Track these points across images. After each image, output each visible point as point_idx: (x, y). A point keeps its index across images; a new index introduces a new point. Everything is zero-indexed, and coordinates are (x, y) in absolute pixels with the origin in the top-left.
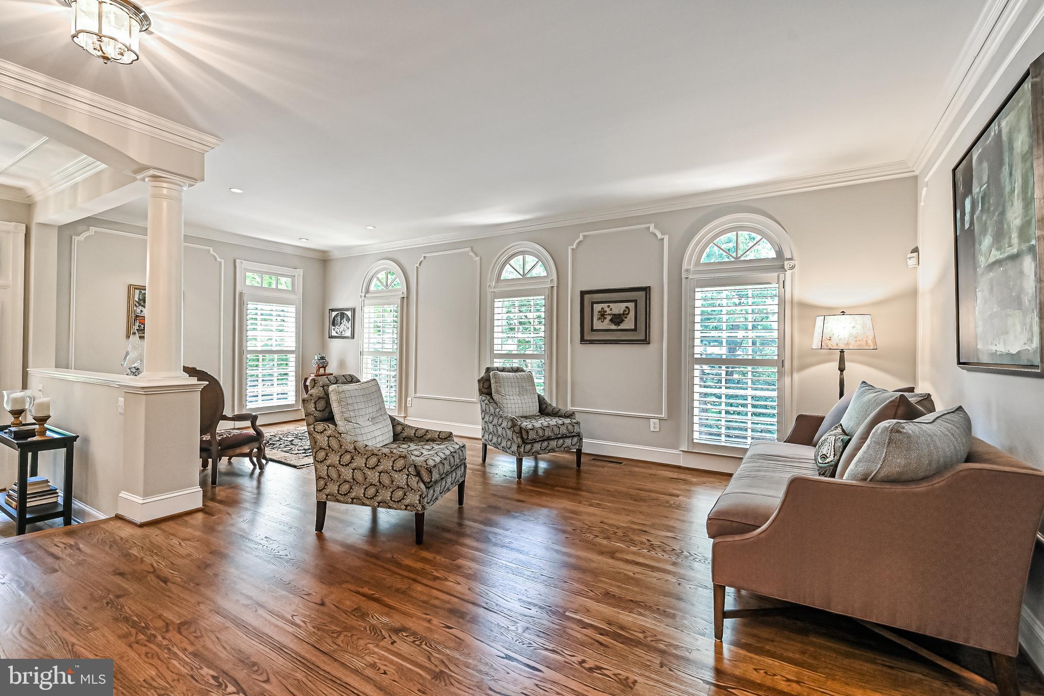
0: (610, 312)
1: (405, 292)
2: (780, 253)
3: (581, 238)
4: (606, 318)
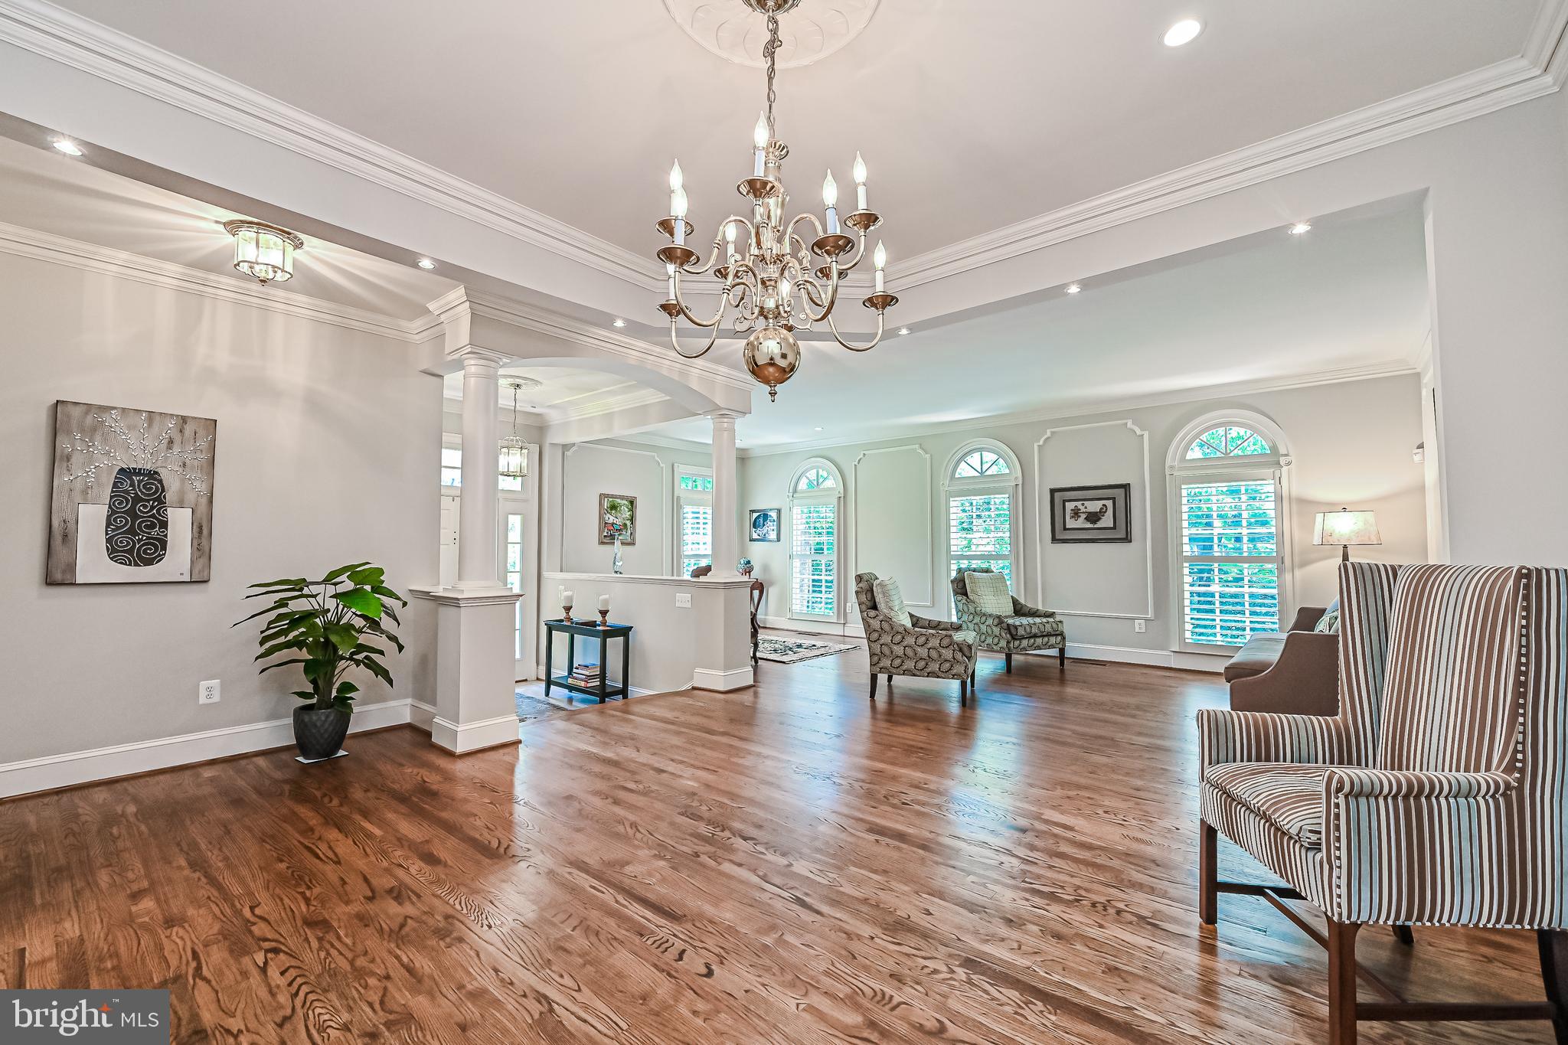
0: (1085, 510)
1: (842, 491)
2: (1274, 449)
3: (1048, 434)
4: (1080, 516)
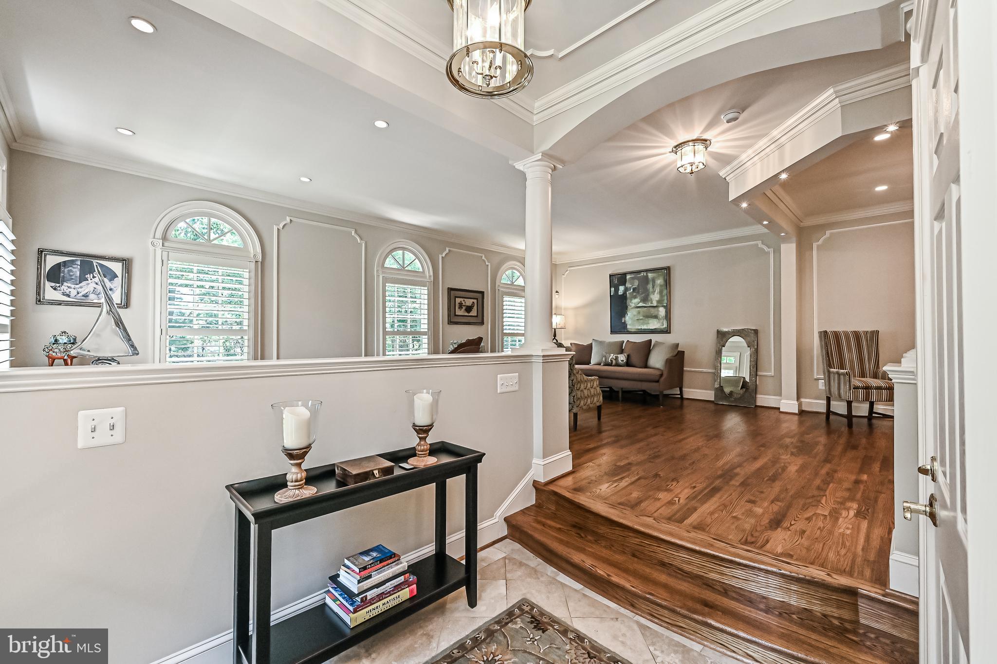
0: (465, 304)
1: (260, 255)
3: (447, 251)
4: (462, 308)
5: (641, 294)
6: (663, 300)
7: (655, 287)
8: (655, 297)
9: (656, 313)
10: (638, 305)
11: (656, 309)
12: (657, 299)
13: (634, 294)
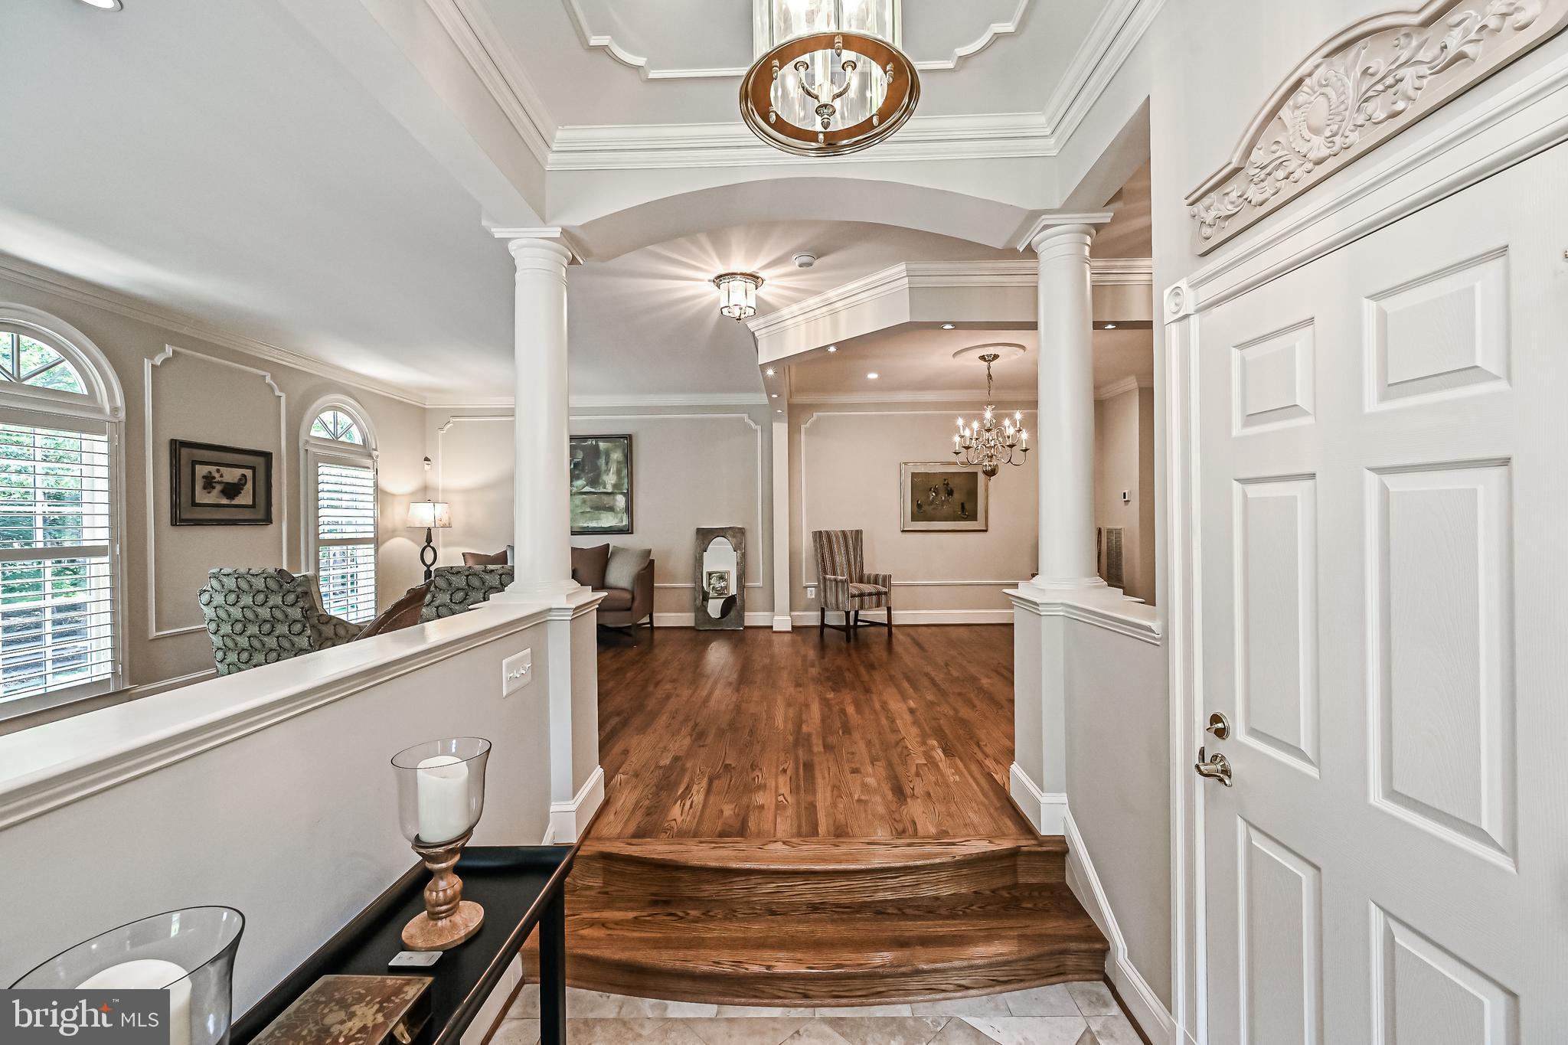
0: (220, 479)
3: (169, 353)
4: (214, 488)
5: (588, 473)
6: (623, 484)
7: (610, 464)
8: (610, 479)
9: (611, 504)
10: (583, 490)
11: (612, 497)
12: (613, 482)
13: (577, 472)
